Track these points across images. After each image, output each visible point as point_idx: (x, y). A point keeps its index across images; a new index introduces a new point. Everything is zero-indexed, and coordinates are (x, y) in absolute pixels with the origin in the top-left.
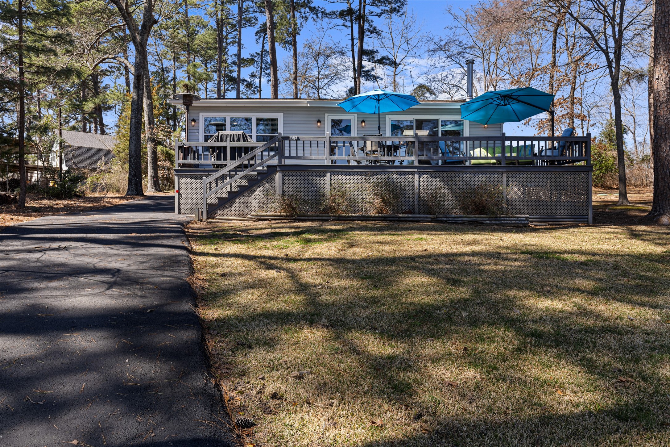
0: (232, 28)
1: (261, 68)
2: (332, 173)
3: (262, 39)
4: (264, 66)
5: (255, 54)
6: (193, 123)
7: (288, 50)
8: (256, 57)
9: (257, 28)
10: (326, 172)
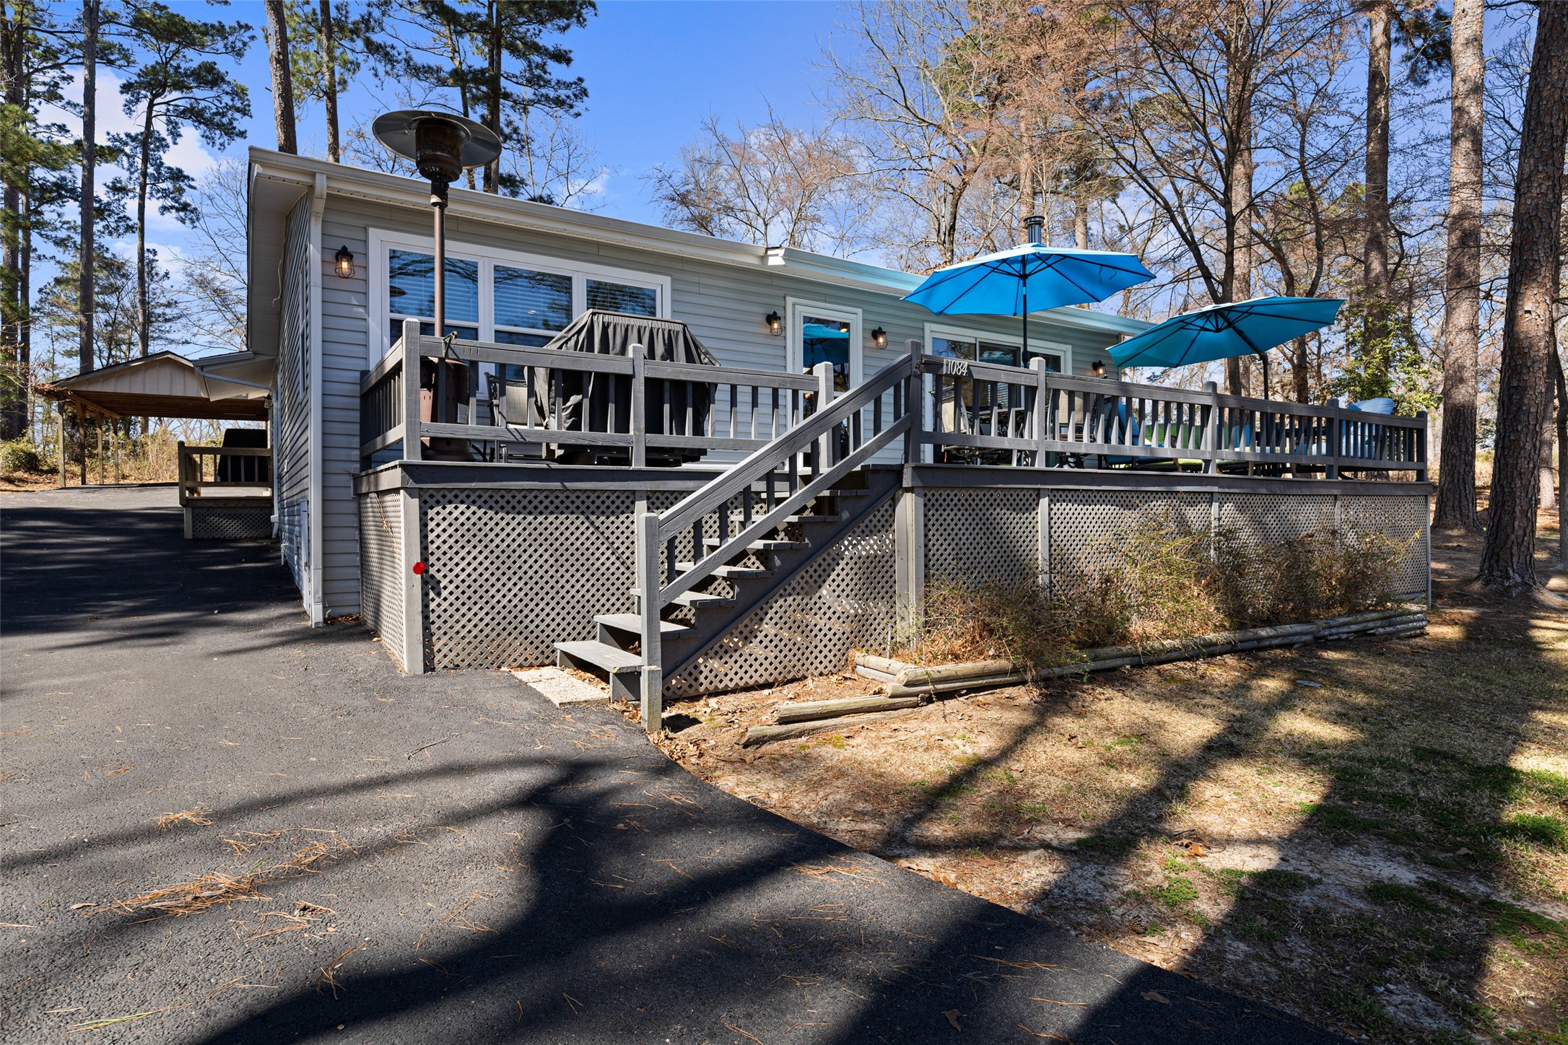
0: (44, 58)
1: (144, 174)
2: (1055, 497)
3: (144, 104)
4: (151, 170)
5: (124, 138)
6: (345, 265)
7: (218, 146)
8: (126, 144)
9: (131, 75)
10: (1039, 494)
